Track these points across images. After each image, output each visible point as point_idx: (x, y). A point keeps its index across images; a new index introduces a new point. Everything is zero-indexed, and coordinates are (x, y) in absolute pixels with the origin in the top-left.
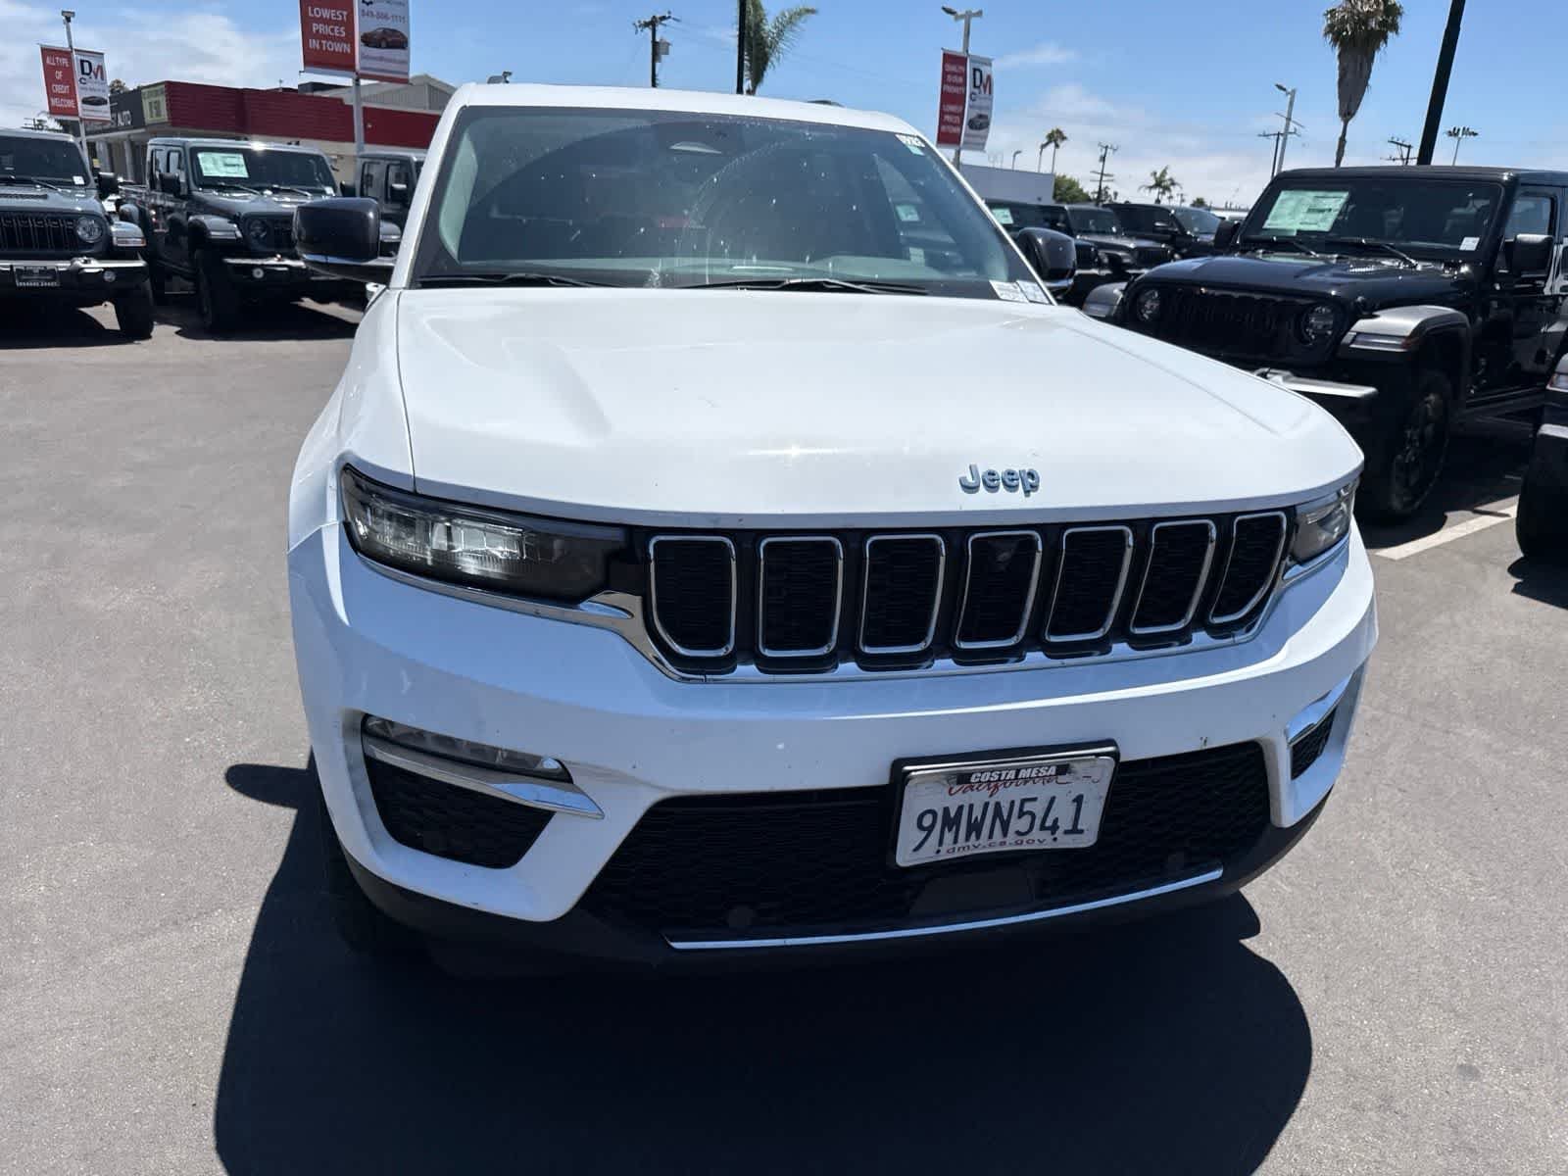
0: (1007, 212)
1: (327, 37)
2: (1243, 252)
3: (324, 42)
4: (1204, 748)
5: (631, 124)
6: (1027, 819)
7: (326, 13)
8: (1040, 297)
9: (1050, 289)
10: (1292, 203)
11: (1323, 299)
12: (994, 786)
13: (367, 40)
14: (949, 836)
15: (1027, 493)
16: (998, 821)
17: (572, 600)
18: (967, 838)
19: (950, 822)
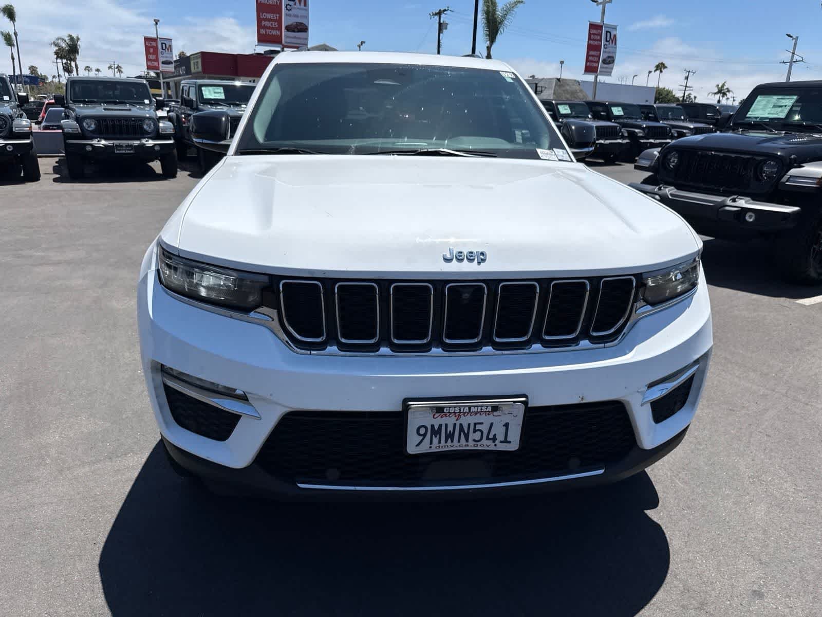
0: (620, 109)
1: (269, 28)
2: (733, 130)
3: (267, 30)
4: (582, 402)
5: (355, 70)
6: (479, 433)
7: (269, 16)
8: (566, 157)
9: (574, 153)
10: (764, 103)
11: (773, 157)
12: (458, 415)
13: (288, 28)
14: (435, 440)
15: (479, 263)
16: (462, 434)
17: (246, 310)
18: (446, 442)
19: (436, 432)
